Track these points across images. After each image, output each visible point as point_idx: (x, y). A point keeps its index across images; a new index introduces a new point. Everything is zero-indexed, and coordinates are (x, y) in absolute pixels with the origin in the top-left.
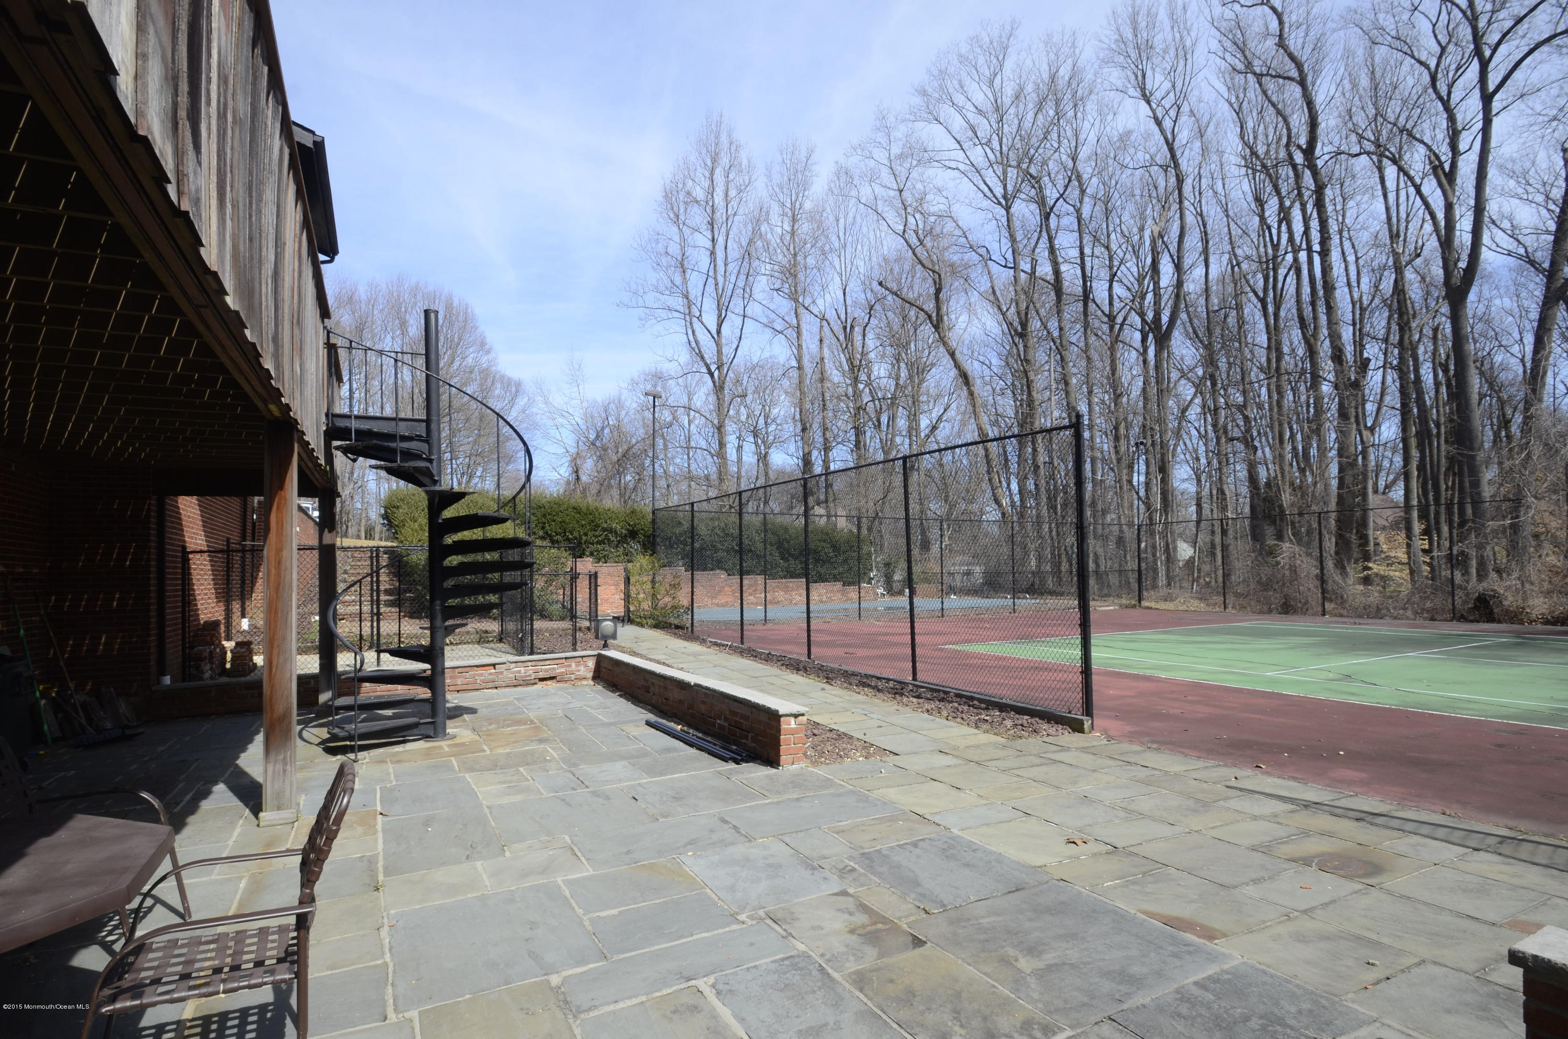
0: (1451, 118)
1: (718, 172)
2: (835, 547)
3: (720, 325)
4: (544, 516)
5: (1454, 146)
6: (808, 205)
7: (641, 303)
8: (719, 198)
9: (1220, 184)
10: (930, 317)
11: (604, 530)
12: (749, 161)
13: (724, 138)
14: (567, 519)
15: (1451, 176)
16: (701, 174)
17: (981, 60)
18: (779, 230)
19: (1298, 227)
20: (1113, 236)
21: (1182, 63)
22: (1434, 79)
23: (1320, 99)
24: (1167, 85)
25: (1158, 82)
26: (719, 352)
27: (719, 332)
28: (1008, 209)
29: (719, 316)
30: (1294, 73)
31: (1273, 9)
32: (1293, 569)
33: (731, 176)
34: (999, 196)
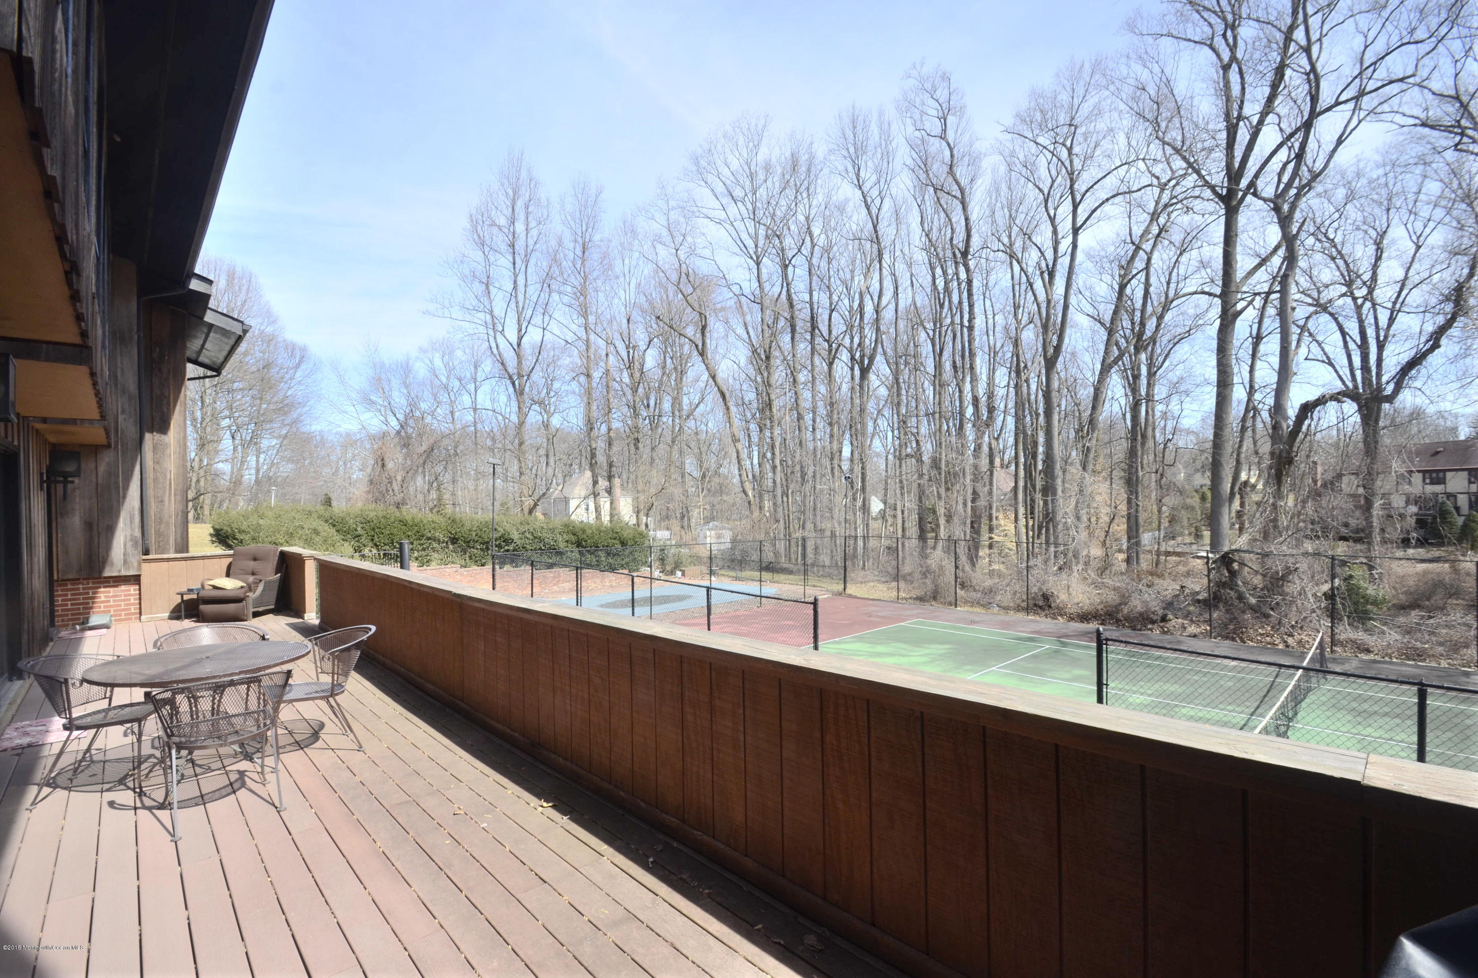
0: (1055, 232)
1: (520, 204)
2: (623, 544)
3: (520, 338)
4: (373, 529)
5: (1056, 250)
6: (597, 237)
7: (447, 314)
8: (520, 227)
9: (907, 248)
10: (697, 346)
11: (429, 539)
12: (548, 200)
13: (524, 174)
14: (395, 531)
15: (1052, 275)
16: (504, 203)
17: (741, 142)
18: (571, 255)
19: (955, 298)
20: (832, 279)
21: (885, 164)
22: (1046, 201)
23: (974, 217)
24: (874, 178)
25: (869, 176)
26: (520, 363)
27: (519, 345)
28: (758, 264)
29: (520, 330)
30: (959, 195)
31: (949, 144)
32: (941, 568)
33: (530, 209)
34: (752, 253)
